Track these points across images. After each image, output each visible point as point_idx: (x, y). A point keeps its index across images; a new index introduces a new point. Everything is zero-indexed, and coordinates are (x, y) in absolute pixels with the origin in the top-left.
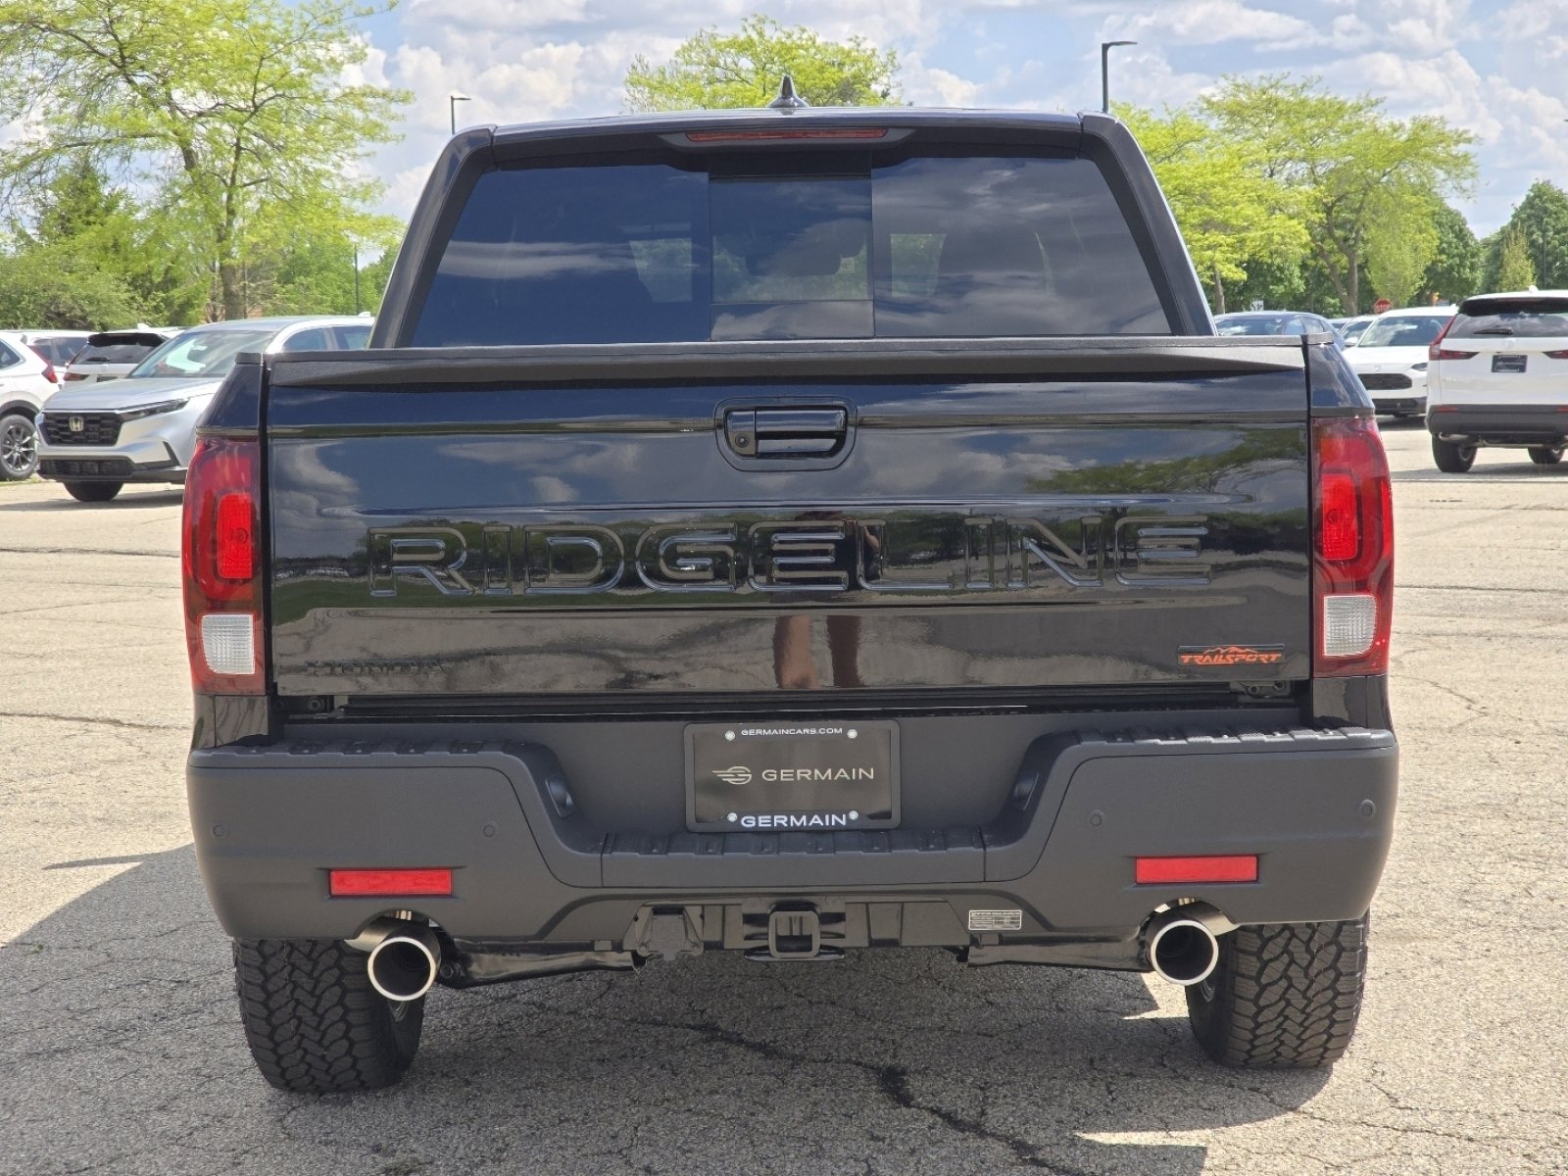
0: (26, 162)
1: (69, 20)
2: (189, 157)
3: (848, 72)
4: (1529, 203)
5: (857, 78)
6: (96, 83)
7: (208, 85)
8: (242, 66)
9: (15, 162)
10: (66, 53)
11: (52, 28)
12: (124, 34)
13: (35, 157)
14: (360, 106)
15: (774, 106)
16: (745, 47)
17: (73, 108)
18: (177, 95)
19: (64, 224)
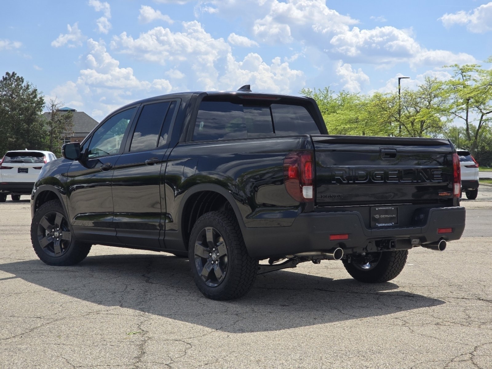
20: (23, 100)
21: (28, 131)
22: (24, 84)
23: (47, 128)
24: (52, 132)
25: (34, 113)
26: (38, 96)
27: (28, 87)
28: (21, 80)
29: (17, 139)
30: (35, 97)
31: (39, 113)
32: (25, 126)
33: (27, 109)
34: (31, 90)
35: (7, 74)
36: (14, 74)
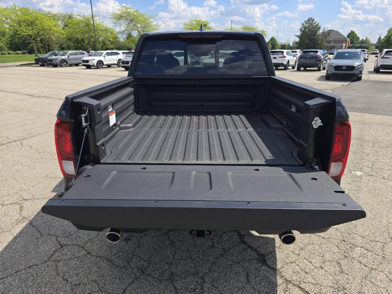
0: (122, 32)
1: (126, 16)
2: (139, 31)
3: (205, 24)
4: (271, 39)
5: (206, 24)
6: (129, 23)
7: (140, 24)
8: (143, 22)
9: (121, 32)
10: (126, 20)
11: (124, 17)
12: (132, 18)
13: (123, 31)
14: (156, 27)
15: (199, 30)
16: (195, 21)
17: (127, 26)
18: (137, 25)
19: (128, 38)
20: (313, 28)
21: (313, 39)
22: (314, 22)
23: (320, 38)
24: (322, 39)
25: (316, 32)
26: (319, 26)
27: (316, 23)
28: (313, 20)
29: (309, 42)
30: (318, 26)
31: (318, 32)
32: (312, 37)
33: (314, 31)
34: (317, 23)
35: (309, 18)
36: (312, 18)
